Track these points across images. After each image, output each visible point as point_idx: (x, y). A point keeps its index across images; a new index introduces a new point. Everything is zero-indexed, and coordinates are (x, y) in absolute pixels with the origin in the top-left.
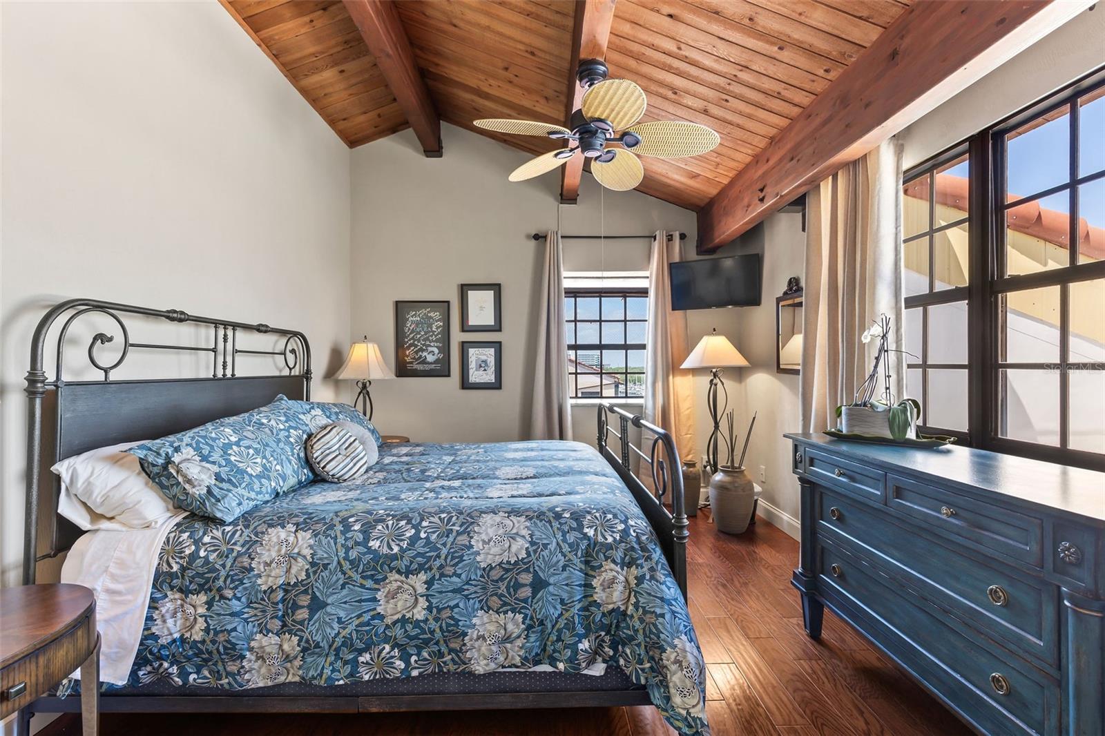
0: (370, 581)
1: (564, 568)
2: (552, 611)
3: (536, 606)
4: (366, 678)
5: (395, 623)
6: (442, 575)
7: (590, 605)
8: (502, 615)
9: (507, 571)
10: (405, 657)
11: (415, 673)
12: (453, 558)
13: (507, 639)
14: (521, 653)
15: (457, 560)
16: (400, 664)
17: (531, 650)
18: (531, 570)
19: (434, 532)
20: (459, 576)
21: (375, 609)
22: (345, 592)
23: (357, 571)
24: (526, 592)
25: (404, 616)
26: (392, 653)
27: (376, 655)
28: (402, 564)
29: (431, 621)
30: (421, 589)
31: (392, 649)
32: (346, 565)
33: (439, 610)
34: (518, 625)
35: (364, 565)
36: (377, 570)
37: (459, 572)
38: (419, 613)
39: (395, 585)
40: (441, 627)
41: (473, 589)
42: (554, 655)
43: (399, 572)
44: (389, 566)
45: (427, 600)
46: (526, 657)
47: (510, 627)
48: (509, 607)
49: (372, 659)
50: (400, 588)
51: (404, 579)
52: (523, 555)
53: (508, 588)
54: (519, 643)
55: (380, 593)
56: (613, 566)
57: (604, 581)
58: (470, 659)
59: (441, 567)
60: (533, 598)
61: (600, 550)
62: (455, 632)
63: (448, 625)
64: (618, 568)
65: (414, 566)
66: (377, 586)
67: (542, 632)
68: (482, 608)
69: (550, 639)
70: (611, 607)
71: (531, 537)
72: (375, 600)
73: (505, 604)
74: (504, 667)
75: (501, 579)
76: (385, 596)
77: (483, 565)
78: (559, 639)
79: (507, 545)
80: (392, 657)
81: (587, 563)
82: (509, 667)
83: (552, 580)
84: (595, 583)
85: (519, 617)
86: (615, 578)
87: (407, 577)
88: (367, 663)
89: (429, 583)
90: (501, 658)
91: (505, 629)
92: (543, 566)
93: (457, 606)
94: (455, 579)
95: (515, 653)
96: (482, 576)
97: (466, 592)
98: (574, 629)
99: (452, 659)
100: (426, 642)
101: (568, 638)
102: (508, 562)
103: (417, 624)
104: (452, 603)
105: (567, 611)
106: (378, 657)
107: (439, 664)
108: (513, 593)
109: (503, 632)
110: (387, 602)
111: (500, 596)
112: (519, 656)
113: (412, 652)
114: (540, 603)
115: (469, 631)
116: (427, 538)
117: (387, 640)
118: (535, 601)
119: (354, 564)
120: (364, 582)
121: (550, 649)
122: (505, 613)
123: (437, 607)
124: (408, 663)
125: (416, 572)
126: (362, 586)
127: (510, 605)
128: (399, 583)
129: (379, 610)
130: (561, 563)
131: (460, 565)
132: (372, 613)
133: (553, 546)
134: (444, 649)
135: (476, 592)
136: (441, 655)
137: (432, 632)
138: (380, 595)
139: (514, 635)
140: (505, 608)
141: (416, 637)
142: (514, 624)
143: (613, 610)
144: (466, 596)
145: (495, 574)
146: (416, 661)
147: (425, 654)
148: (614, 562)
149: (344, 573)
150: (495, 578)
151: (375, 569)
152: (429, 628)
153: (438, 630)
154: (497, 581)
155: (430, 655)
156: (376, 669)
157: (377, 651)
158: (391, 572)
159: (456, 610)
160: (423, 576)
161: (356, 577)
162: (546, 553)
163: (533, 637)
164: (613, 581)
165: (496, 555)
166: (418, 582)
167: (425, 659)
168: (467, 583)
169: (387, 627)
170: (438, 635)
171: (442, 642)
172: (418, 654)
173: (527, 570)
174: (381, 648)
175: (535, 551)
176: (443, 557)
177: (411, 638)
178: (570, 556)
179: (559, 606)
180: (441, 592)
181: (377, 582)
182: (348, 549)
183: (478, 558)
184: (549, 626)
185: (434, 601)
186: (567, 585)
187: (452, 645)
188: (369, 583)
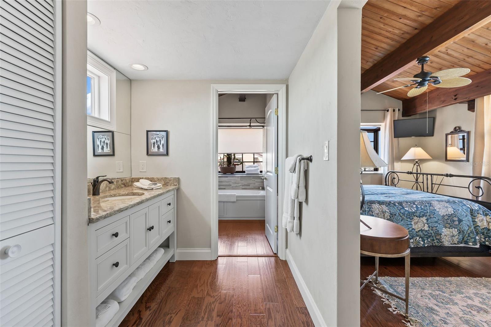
0: (409, 219)
1: (466, 216)
2: (466, 228)
3: (460, 227)
4: (412, 246)
5: (419, 231)
6: (430, 218)
7: (476, 227)
8: (451, 229)
9: (449, 217)
10: (423, 241)
11: (426, 245)
12: (432, 213)
13: (453, 236)
14: (457, 240)
15: (433, 214)
16: (422, 243)
17: (460, 239)
18: (457, 216)
19: (422, 206)
20: (435, 218)
21: (412, 227)
22: (402, 222)
23: (405, 216)
24: (457, 223)
25: (421, 229)
26: (420, 239)
27: (415, 240)
28: (418, 214)
29: (430, 230)
30: (425, 221)
31: (420, 238)
32: (401, 215)
33: (432, 227)
34: (456, 232)
35: (406, 215)
36: (410, 216)
37: (435, 217)
38: (426, 228)
39: (417, 220)
40: (434, 232)
41: (440, 222)
42: (467, 241)
43: (417, 217)
44: (413, 215)
45: (428, 225)
46: (459, 241)
47: (454, 232)
48: (453, 227)
49: (413, 241)
50: (418, 221)
51: (419, 219)
52: (453, 212)
53: (451, 221)
54: (457, 237)
55: (412, 222)
56: (481, 216)
57: (479, 220)
58: (443, 241)
59: (429, 215)
60: (459, 224)
61: (475, 211)
62: (438, 234)
63: (436, 232)
64: (483, 216)
65: (421, 215)
66: (411, 221)
67: (463, 234)
68: (444, 227)
69: (466, 236)
70: (484, 227)
71: (452, 207)
72: (411, 224)
73: (451, 226)
74: (452, 244)
75: (448, 219)
76: (414, 224)
77: (442, 215)
78: (469, 236)
79: (446, 210)
80: (420, 241)
81: (472, 215)
82: (453, 244)
83: (463, 219)
84: (476, 220)
85: (456, 230)
86: (483, 219)
87: (420, 218)
88: (412, 242)
89: (427, 220)
90: (451, 241)
91: (453, 233)
92: (460, 215)
93: (437, 226)
94: (434, 219)
95: (456, 240)
96: (442, 218)
97: (439, 223)
98: (474, 233)
99: (437, 242)
100: (430, 236)
101: (471, 235)
102: (449, 214)
103: (426, 231)
104: (436, 225)
105: (470, 228)
106: (415, 241)
107: (433, 243)
108: (453, 223)
109: (452, 234)
110: (415, 225)
111: (449, 224)
112: (457, 241)
113: (425, 239)
114: (462, 226)
115: (442, 233)
116: (421, 207)
117: (417, 236)
118: (460, 225)
119: (403, 214)
120: (407, 219)
121: (465, 239)
122: (452, 228)
123: (431, 227)
124: (424, 242)
125: (422, 217)
126: (407, 220)
127: (452, 226)
128: (418, 220)
129: (413, 227)
130: (465, 215)
131: (435, 215)
132: (412, 228)
133: (460, 210)
134: (435, 239)
135: (441, 223)
136: (433, 240)
137: (431, 234)
138: (412, 223)
139: (455, 235)
140: (451, 227)
141: (427, 235)
142: (455, 231)
143: (485, 228)
144: (439, 224)
145: (446, 218)
146: (426, 242)
147: (429, 240)
148: (481, 214)
149: (401, 217)
150: (446, 219)
151: (409, 216)
152: (430, 232)
153: (433, 233)
154: (447, 220)
155: (430, 240)
156: (415, 244)
157: (415, 239)
158: (414, 216)
159: (437, 227)
160: (425, 218)
161: (405, 218)
162: (459, 212)
163: (461, 236)
164: (483, 220)
165: (444, 212)
166: (424, 219)
167: (429, 241)
168: (438, 220)
169: (416, 232)
170: (433, 234)
171: (434, 236)
172: (427, 240)
173: (455, 216)
174: (416, 238)
175: (456, 211)
176: (429, 212)
177: (425, 235)
178: (467, 213)
179: (467, 227)
180: (431, 222)
181: (411, 219)
182: (400, 210)
183: (440, 213)
184: (466, 232)
185: (430, 225)
186: (468, 221)
187: (437, 237)
188: (409, 220)
